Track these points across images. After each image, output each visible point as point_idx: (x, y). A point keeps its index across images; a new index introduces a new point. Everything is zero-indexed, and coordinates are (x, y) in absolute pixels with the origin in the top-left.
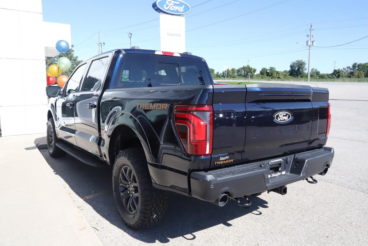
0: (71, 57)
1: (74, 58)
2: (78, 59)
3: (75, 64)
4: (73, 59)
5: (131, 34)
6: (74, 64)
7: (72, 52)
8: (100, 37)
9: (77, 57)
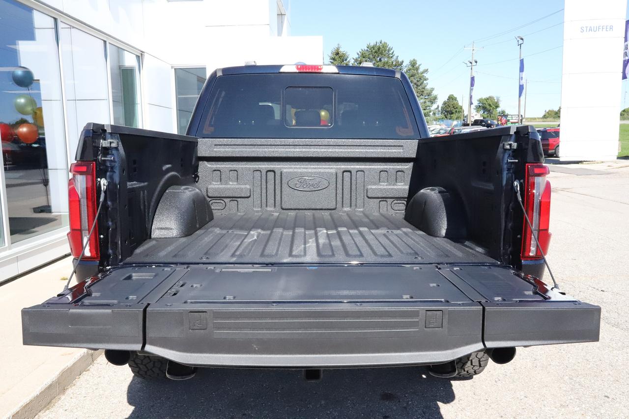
0: (423, 90)
1: (428, 92)
2: (433, 92)
3: (429, 102)
4: (425, 92)
5: (522, 39)
6: (427, 101)
7: (425, 82)
8: (474, 52)
9: (433, 89)
